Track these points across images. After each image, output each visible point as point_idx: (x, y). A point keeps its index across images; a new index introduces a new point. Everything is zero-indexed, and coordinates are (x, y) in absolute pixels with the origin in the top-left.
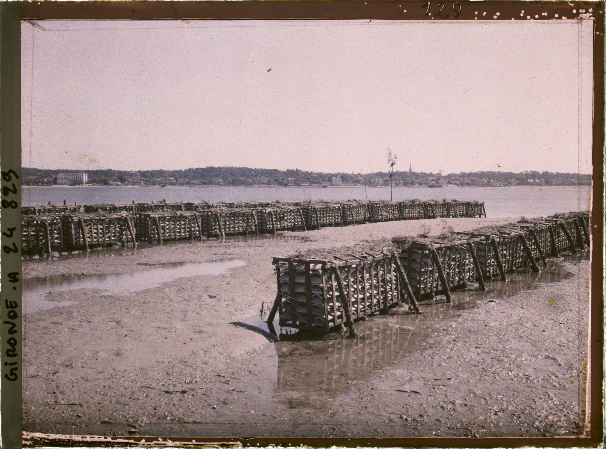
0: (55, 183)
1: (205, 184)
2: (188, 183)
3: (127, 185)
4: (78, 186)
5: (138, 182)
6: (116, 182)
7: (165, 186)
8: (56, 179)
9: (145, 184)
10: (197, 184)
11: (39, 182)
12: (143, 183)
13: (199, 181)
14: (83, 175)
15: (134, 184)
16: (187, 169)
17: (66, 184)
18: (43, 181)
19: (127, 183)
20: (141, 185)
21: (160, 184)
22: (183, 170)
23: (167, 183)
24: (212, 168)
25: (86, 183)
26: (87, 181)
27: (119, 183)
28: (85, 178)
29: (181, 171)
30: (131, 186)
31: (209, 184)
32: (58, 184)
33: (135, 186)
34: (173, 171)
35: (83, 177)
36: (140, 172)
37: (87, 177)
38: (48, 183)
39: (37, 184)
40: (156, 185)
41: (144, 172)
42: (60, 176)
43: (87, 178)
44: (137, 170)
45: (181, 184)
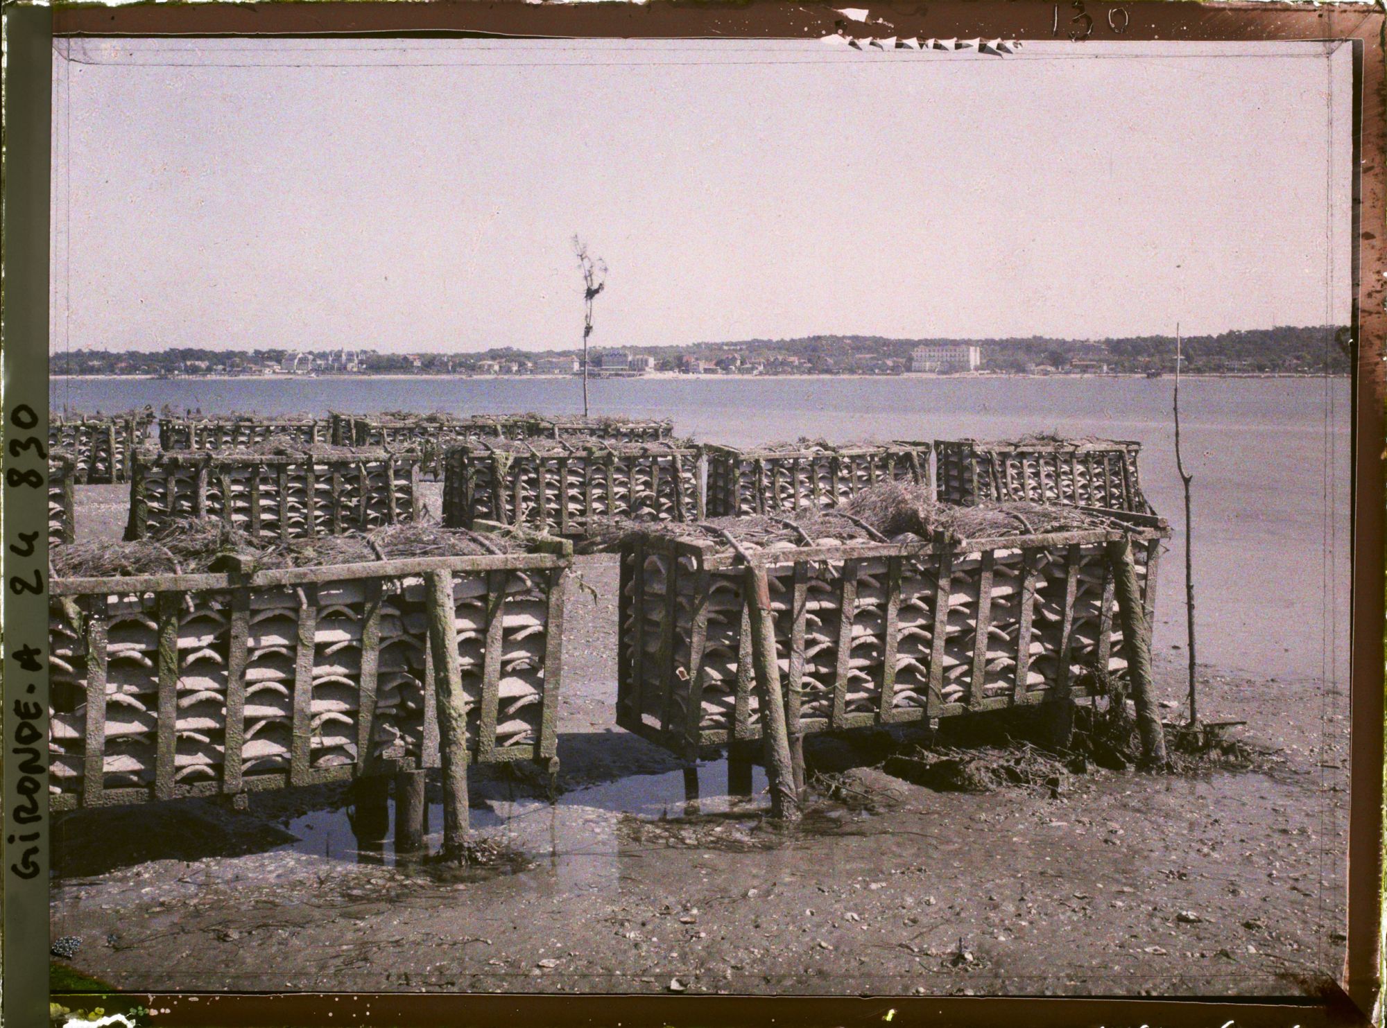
0: (909, 370)
1: (1261, 369)
2: (1218, 368)
3: (1067, 373)
4: (957, 375)
5: (1093, 366)
6: (1042, 367)
7: (1159, 374)
8: (910, 359)
9: (1112, 369)
10: (1239, 370)
11: (876, 366)
12: (1105, 368)
13: (1249, 360)
14: (968, 351)
15: (1085, 369)
16: (1225, 332)
17: (932, 371)
18: (884, 363)
19: (1067, 367)
20: (1102, 371)
21: (1146, 368)
22: (1215, 336)
23: (1164, 367)
24: (1290, 331)
25: (977, 369)
26: (978, 363)
27: (1050, 368)
28: (974, 357)
29: (1209, 338)
30: (1078, 376)
31: (1273, 370)
32: (916, 371)
33: (1086, 376)
34: (1190, 339)
35: (968, 356)
36: (1108, 342)
37: (978, 354)
38: (895, 370)
39: (871, 371)
40: (1136, 373)
41: (1119, 341)
42: (919, 354)
43: (978, 358)
44: (1103, 338)
45: (1199, 371)
